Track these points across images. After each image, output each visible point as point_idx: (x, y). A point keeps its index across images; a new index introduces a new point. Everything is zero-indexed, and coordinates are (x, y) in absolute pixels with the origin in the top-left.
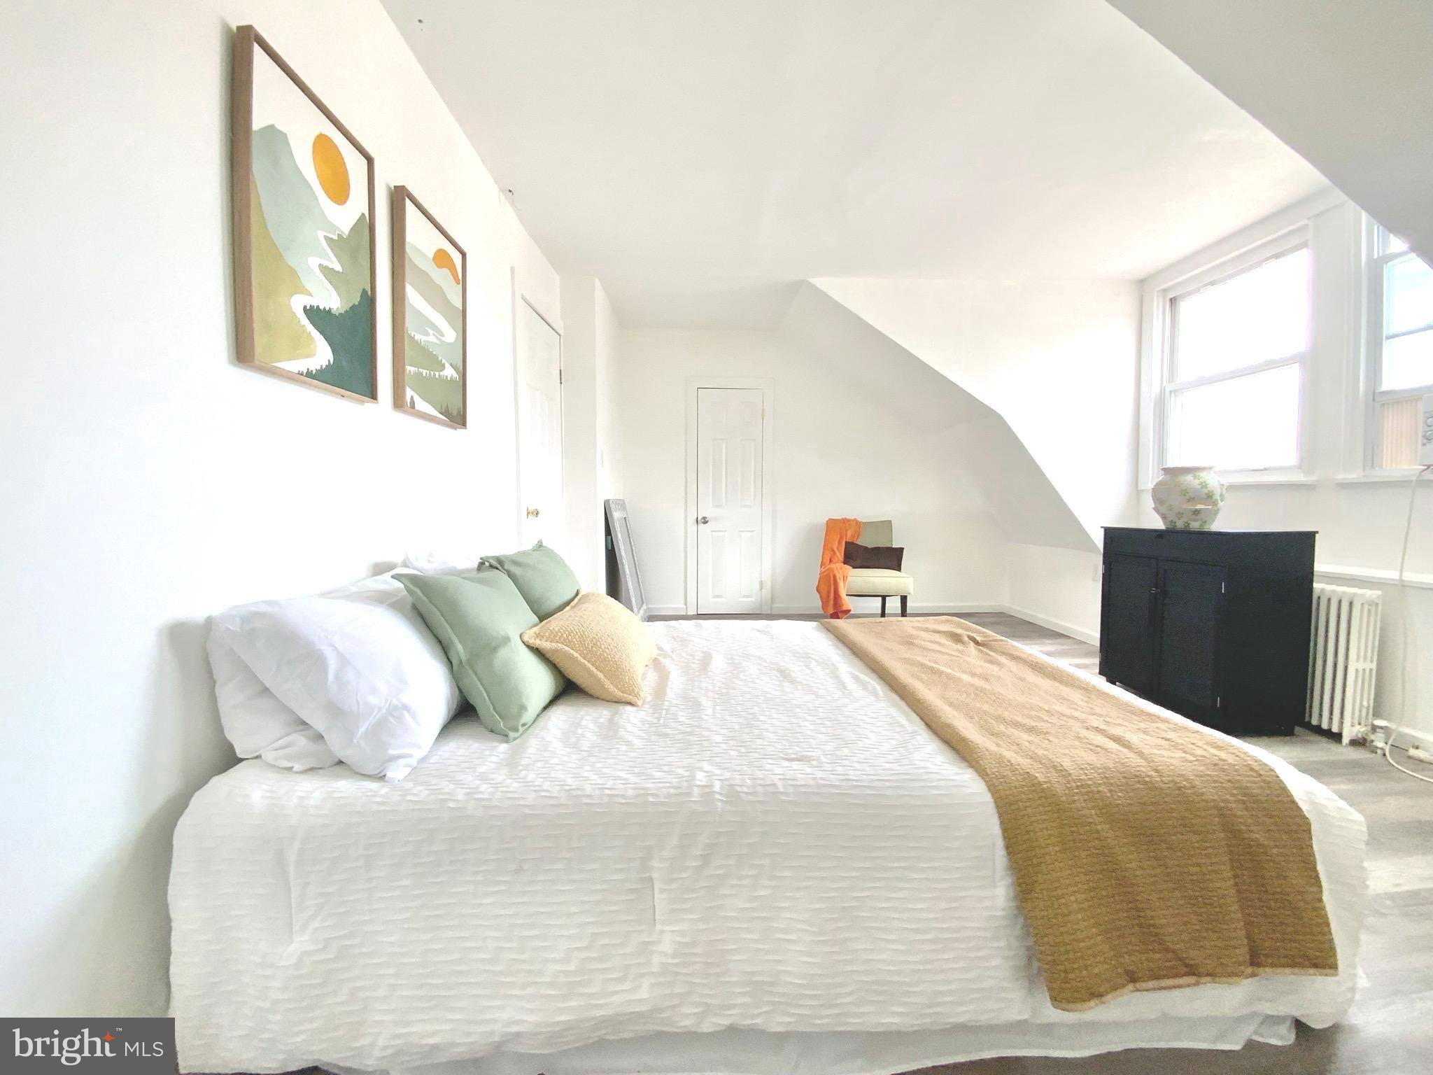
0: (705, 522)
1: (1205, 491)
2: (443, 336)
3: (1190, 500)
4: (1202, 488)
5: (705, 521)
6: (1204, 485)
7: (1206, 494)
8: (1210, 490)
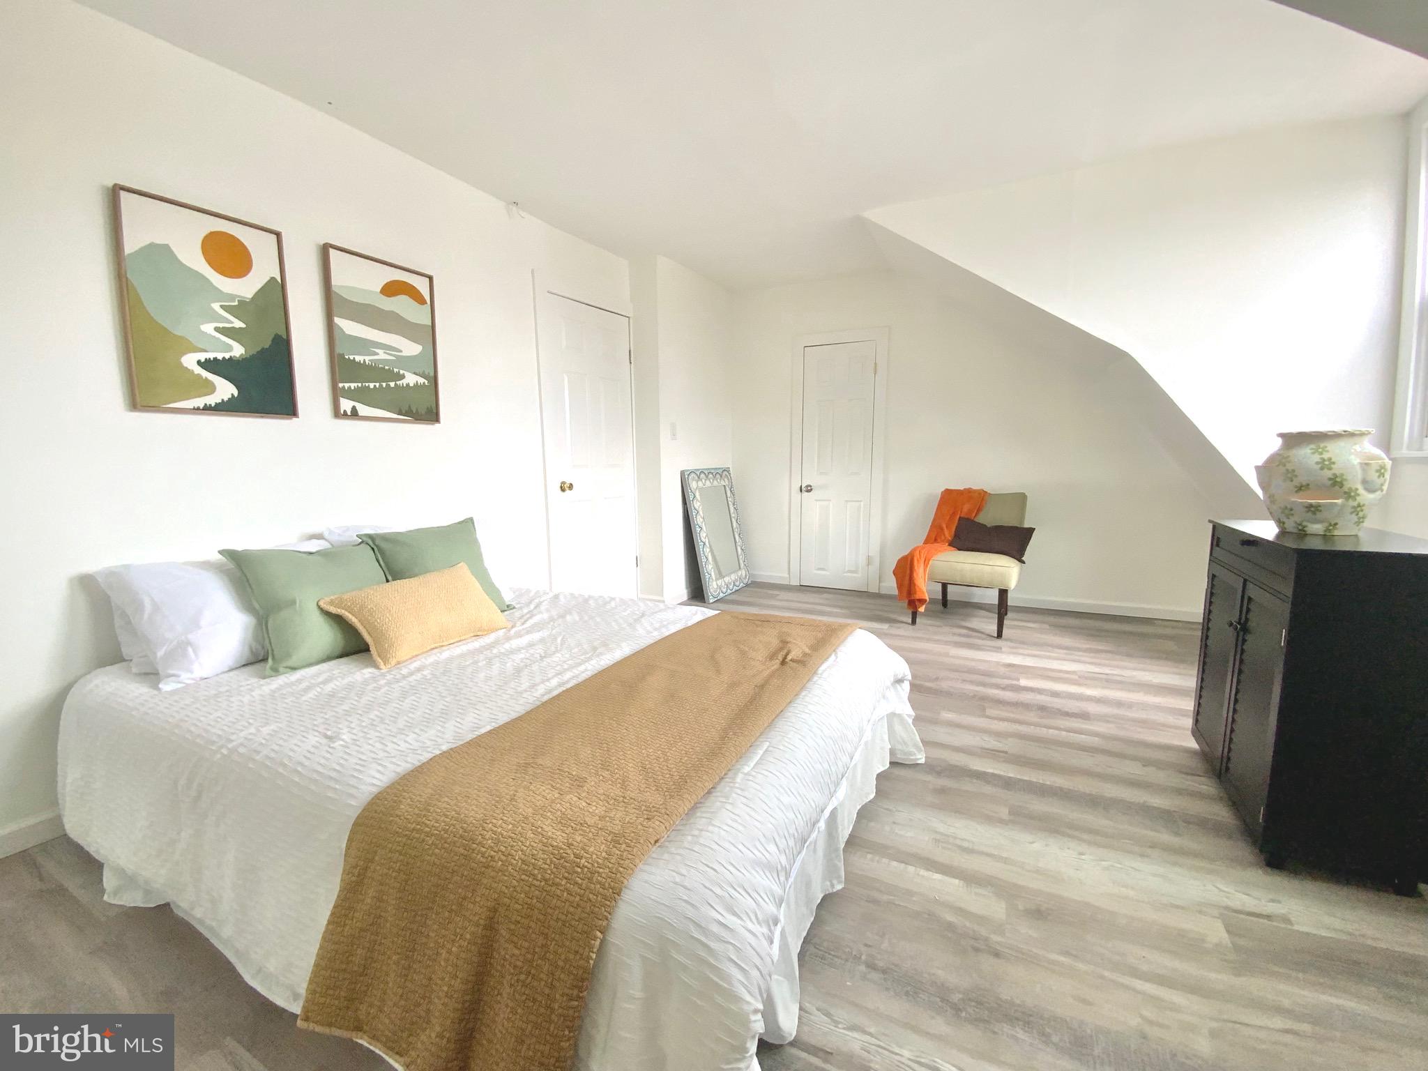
0: (808, 491)
1: (1328, 474)
2: (401, 351)
3: (1300, 488)
4: (1322, 469)
5: (809, 489)
6: (1326, 464)
7: (1330, 479)
8: (1338, 473)
